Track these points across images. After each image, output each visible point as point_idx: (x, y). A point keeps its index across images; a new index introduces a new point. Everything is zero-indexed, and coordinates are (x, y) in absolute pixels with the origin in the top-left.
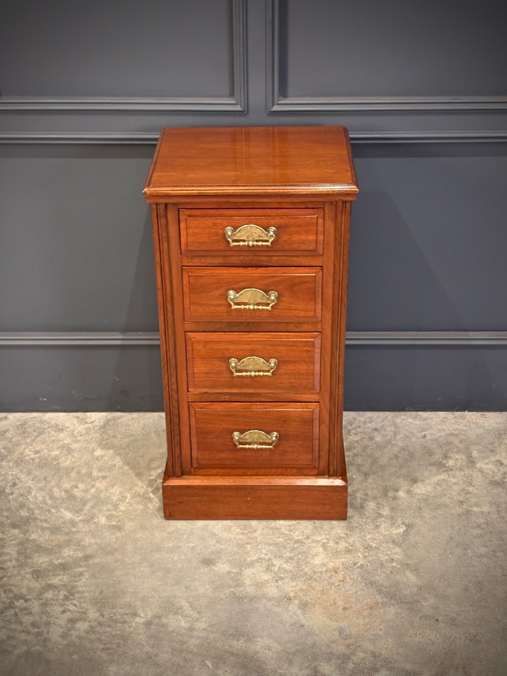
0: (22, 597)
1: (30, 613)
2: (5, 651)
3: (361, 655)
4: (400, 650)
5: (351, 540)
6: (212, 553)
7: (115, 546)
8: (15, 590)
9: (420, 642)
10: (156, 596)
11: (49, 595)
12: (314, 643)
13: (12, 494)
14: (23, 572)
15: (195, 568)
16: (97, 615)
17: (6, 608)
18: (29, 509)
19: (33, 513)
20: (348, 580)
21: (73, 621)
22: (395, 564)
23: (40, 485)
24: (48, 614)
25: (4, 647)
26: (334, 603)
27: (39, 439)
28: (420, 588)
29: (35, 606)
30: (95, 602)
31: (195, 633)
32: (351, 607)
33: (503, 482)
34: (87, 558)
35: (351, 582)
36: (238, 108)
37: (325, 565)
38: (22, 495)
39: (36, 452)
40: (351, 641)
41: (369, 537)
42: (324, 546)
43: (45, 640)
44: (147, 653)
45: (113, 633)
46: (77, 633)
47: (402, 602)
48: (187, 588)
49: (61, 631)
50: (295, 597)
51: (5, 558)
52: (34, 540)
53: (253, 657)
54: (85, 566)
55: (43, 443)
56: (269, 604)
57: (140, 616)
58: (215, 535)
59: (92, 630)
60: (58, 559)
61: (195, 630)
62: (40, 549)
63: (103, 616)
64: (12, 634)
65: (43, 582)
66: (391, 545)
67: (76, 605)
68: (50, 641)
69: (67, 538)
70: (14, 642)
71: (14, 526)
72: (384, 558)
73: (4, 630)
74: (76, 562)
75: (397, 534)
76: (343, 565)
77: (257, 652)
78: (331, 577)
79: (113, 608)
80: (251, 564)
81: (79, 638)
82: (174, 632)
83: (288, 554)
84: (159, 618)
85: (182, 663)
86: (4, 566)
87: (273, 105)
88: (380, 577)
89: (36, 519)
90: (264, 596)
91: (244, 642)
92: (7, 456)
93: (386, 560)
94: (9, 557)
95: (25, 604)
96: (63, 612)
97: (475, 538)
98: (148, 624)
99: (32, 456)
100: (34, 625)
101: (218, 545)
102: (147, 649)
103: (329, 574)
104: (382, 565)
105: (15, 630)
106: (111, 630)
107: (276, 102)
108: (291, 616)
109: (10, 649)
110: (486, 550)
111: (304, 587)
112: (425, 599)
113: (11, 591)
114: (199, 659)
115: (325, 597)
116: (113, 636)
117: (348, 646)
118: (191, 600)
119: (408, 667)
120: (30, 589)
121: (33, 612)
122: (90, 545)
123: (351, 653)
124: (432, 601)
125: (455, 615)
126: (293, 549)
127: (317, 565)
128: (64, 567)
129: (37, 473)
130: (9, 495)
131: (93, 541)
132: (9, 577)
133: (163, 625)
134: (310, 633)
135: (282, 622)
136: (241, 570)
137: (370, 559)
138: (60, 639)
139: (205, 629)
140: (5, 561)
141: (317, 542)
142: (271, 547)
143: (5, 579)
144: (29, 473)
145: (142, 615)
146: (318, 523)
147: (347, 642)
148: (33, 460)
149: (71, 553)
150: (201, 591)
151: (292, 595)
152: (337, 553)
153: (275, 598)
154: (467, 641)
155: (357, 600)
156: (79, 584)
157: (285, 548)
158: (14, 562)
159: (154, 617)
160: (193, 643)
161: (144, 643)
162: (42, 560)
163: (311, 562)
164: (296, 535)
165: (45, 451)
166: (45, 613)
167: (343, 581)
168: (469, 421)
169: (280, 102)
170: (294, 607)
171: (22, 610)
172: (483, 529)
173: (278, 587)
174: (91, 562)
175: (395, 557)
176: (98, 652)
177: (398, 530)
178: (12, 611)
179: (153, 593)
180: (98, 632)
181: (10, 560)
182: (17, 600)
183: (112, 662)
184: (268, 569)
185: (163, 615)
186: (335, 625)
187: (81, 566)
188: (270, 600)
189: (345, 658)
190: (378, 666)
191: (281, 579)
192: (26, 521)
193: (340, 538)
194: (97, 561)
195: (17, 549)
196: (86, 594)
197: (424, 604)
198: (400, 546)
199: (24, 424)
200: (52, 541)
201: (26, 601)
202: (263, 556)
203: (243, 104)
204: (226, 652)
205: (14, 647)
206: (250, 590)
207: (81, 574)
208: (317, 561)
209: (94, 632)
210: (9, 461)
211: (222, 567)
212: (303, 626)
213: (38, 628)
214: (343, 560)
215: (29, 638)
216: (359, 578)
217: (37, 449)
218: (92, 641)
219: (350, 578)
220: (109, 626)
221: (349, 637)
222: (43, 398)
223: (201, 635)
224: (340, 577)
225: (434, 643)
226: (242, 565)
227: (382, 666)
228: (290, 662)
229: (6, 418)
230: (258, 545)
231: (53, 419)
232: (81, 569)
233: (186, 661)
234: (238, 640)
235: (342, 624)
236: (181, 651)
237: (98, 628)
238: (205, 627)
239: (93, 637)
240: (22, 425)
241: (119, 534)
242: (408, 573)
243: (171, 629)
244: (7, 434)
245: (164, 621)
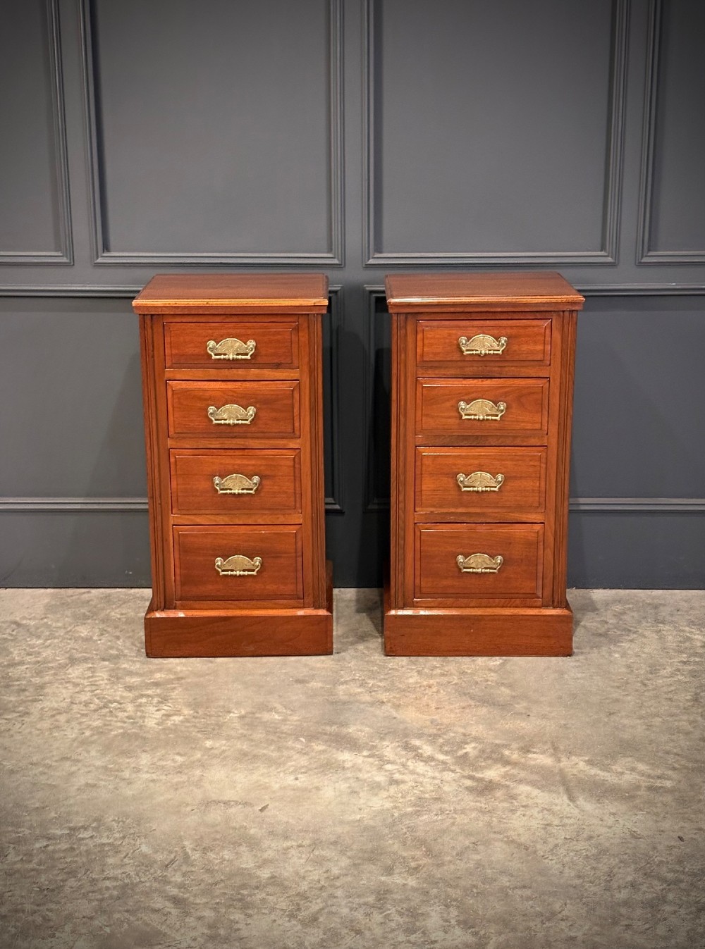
0: (115, 701)
1: (125, 711)
2: (102, 732)
3: (452, 735)
4: (490, 732)
5: (446, 669)
6: (305, 676)
7: (207, 672)
8: (109, 698)
9: (510, 728)
10: (250, 701)
11: (144, 700)
12: (406, 728)
13: (100, 640)
14: (116, 687)
15: (288, 685)
16: (191, 712)
17: (101, 708)
18: (118, 650)
19: (122, 652)
20: (442, 692)
21: (168, 716)
22: (489, 683)
23: (128, 635)
24: (143, 711)
25: (101, 730)
26: (428, 705)
27: (124, 606)
28: (514, 697)
29: (130, 708)
30: (189, 705)
31: (288, 723)
32: (444, 707)
33: (607, 634)
34: (179, 679)
35: (445, 693)
36: (336, 261)
37: (419, 683)
38: (110, 641)
39: (122, 614)
40: (442, 727)
41: (465, 666)
42: (419, 672)
43: (141, 726)
44: (242, 734)
45: (208, 722)
46: (172, 722)
47: (494, 705)
48: (280, 696)
49: (156, 721)
50: (389, 702)
51: (97, 679)
52: (125, 669)
53: (345, 736)
54: (178, 683)
55: (129, 608)
56: (362, 706)
57: (234, 713)
58: (308, 665)
59: (187, 721)
60: (150, 679)
61: (289, 720)
62: (131, 673)
63: (197, 712)
64: (107, 723)
65: (136, 693)
66: (487, 672)
67: (170, 707)
68: (145, 726)
69: (158, 667)
70: (110, 728)
71: (104, 660)
72: (479, 680)
73: (100, 721)
74: (170, 681)
75: (494, 665)
76: (437, 683)
77: (349, 733)
78: (425, 690)
79: (207, 708)
80: (346, 682)
81: (174, 725)
82: (268, 721)
83: (382, 677)
84: (254, 713)
85: (276, 739)
86: (96, 683)
87: (369, 259)
88: (474, 690)
89: (125, 656)
90: (357, 701)
91: (338, 727)
92: (92, 617)
93: (481, 681)
94: (100, 678)
95: (119, 706)
96: (158, 710)
97: (573, 667)
98: (242, 717)
99: (119, 616)
100: (129, 717)
101: (310, 672)
102: (241, 731)
103: (423, 688)
104: (477, 683)
105: (111, 721)
106: (205, 720)
107: (371, 256)
108: (384, 713)
109: (106, 731)
110: (584, 675)
111: (397, 696)
112: (518, 703)
113: (103, 698)
114: (293, 737)
115: (418, 702)
116: (208, 724)
117: (439, 729)
118: (285, 703)
119: (497, 742)
120: (122, 697)
121: (128, 710)
122: (181, 671)
123: (442, 734)
124: (524, 704)
125: (547, 713)
126: (388, 674)
127: (410, 683)
128: (156, 684)
129: (124, 627)
130: (96, 640)
131: (184, 669)
132: (103, 690)
133: (257, 718)
134: (403, 722)
135: (375, 716)
136: (334, 685)
137: (465, 679)
138: (156, 726)
139: (298, 720)
140: (98, 681)
141: (411, 669)
142: (365, 673)
143: (98, 691)
144: (116, 627)
145: (236, 712)
146: (413, 658)
147: (438, 727)
148: (119, 619)
149: (163, 676)
150: (294, 698)
151: (385, 700)
152: (431, 676)
153: (368, 703)
154: (557, 728)
155: (449, 703)
156: (172, 694)
157: (378, 673)
158: (106, 681)
159: (247, 713)
160: (285, 728)
161: (239, 728)
162: (134, 680)
163: (405, 681)
164: (390, 665)
165: (132, 614)
166: (140, 711)
167: (437, 692)
168: (576, 596)
169: (375, 256)
170: (387, 707)
171: (116, 709)
172: (581, 662)
173: (371, 696)
174: (183, 681)
175: (490, 679)
176: (194, 733)
177: (495, 663)
178: (108, 710)
179: (246, 699)
180: (193, 722)
181: (103, 680)
182: (112, 703)
183: (207, 739)
184: (361, 685)
185: (256, 712)
186: (428, 718)
187: (173, 684)
188: (364, 703)
189: (435, 736)
190: (468, 741)
191: (374, 691)
192: (117, 657)
193: (436, 667)
194: (190, 680)
195: (109, 673)
196: (180, 700)
197: (516, 706)
198: (496, 672)
199: (108, 597)
200: (144, 669)
201: (120, 704)
202: (357, 678)
203: (340, 257)
204: (319, 733)
205: (111, 730)
206: (345, 698)
207: (174, 688)
208: (411, 681)
209: (189, 722)
210: (95, 620)
211: (315, 684)
212: (395, 718)
213: (133, 719)
214: (438, 680)
215: (125, 725)
216: (454, 691)
217: (123, 612)
218: (186, 727)
219: (444, 691)
220: (204, 718)
221: (441, 724)
222: (128, 571)
223: (295, 723)
224: (435, 689)
225: (524, 729)
226: (336, 682)
227: (472, 741)
228: (382, 739)
229: (89, 592)
230: (352, 672)
231: (138, 593)
232: (174, 686)
233: (280, 738)
234: (331, 726)
235: (434, 717)
236: (275, 733)
237: (194, 720)
238: (299, 718)
239: (188, 724)
240: (106, 597)
241: (210, 665)
242: (503, 689)
243: (265, 720)
244: (91, 602)
245: (257, 715)
